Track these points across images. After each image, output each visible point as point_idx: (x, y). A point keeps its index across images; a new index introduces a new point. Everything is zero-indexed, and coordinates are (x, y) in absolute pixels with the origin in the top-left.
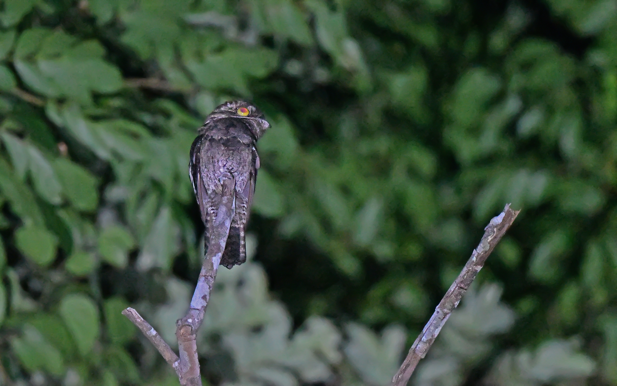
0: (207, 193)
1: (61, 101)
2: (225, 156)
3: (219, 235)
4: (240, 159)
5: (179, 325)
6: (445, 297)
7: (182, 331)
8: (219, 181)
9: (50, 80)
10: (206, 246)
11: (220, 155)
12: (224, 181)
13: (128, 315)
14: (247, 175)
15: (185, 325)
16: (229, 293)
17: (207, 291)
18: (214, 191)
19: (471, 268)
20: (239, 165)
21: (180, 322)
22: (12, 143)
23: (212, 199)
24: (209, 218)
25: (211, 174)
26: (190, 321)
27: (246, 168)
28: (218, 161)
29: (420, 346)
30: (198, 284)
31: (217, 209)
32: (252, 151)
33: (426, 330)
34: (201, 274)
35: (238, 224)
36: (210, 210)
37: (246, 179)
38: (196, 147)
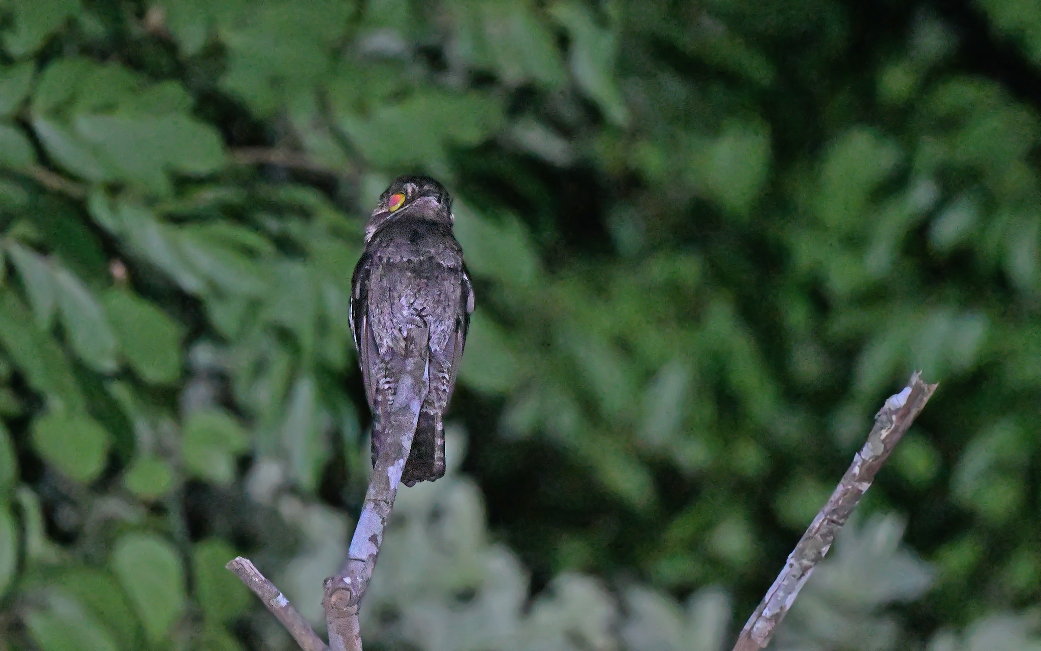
0: (378, 353)
1: (115, 189)
2: (412, 288)
3: (400, 429)
4: (440, 295)
5: (328, 589)
6: (804, 538)
7: (334, 599)
8: (400, 330)
9: (96, 150)
10: (373, 447)
11: (404, 286)
12: (409, 330)
13: (237, 570)
14: (449, 323)
15: (339, 589)
16: (416, 534)
17: (377, 528)
18: (390, 348)
19: (850, 487)
20: (436, 304)
21: (329, 583)
22: (26, 261)
23: (387, 363)
24: (380, 398)
25: (386, 318)
26: (348, 580)
27: (450, 311)
28: (400, 297)
29: (760, 625)
30: (362, 515)
31: (397, 381)
32: (462, 280)
33: (770, 597)
34: (367, 497)
35: (435, 408)
36: (383, 382)
37: (449, 331)
38: (362, 271)
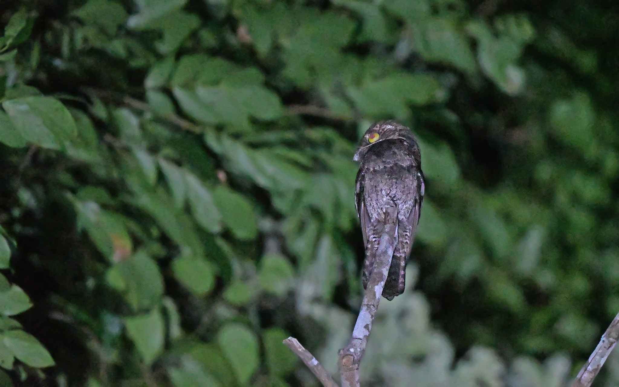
0: (370, 222)
1: (220, 128)
2: (389, 185)
3: (381, 264)
4: (404, 188)
5: (341, 355)
6: (610, 326)
7: (344, 360)
8: (382, 209)
9: (209, 107)
11: (384, 183)
12: (387, 209)
13: (289, 345)
14: (410, 203)
15: (347, 355)
17: (369, 320)
18: (377, 219)
20: (402, 193)
21: (342, 352)
22: (170, 170)
23: (375, 227)
24: (369, 246)
25: (374, 203)
26: (352, 350)
27: (410, 196)
28: (381, 190)
29: (586, 375)
30: (360, 313)
31: (379, 237)
32: (417, 177)
33: (591, 359)
34: (363, 303)
35: (400, 253)
36: (372, 237)
37: (410, 207)
38: (360, 175)
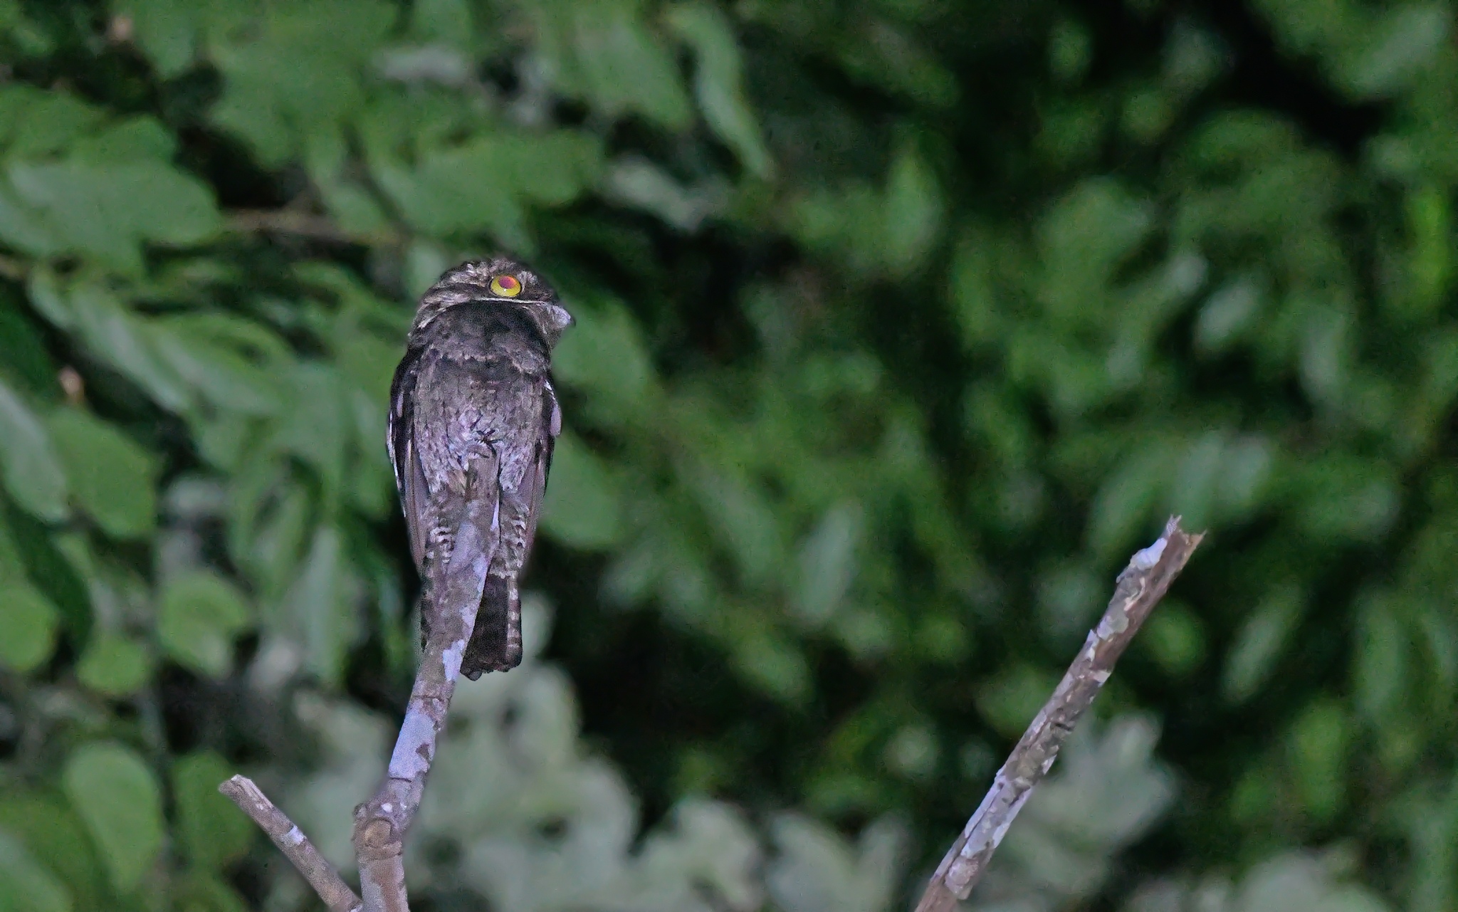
0: (428, 492)
1: (66, 267)
2: (475, 401)
3: (459, 598)
4: (513, 412)
5: (360, 819)
6: (1018, 747)
7: (368, 833)
8: (459, 461)
9: (40, 214)
11: (464, 399)
12: (471, 462)
13: (235, 795)
14: (527, 450)
15: (375, 820)
16: (484, 740)
17: (428, 735)
18: (445, 486)
19: (1082, 677)
20: (509, 424)
21: (362, 811)
23: (441, 507)
24: (431, 555)
25: (439, 443)
26: (387, 807)
27: (527, 433)
28: (458, 413)
29: (958, 868)
30: (407, 717)
31: (453, 533)
32: (544, 390)
33: (972, 829)
34: (414, 693)
35: (505, 569)
36: (436, 533)
37: (526, 461)
38: (406, 377)
